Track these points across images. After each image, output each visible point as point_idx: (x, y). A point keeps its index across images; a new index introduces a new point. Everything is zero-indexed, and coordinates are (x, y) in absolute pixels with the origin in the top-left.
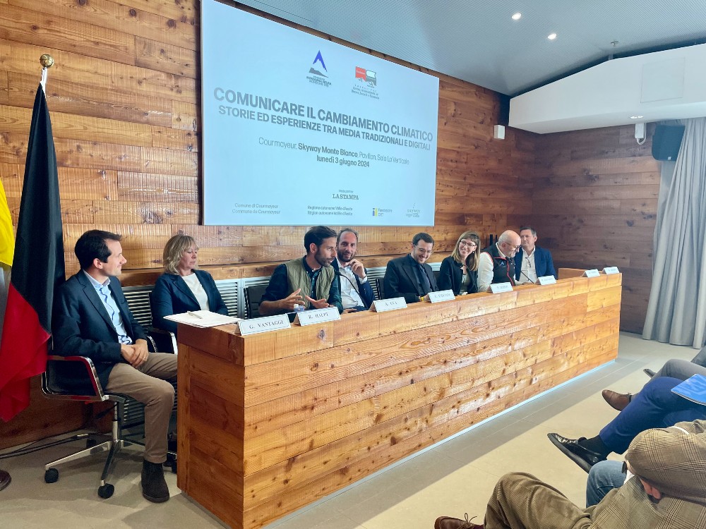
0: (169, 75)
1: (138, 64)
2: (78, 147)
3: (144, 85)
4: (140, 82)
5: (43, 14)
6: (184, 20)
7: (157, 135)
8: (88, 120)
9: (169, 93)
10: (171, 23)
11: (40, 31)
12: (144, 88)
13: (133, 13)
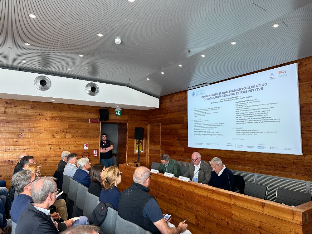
0: (184, 111)
2: (171, 131)
4: (179, 115)
5: (168, 107)
7: (182, 126)
9: (184, 115)
10: (184, 100)
11: (168, 111)
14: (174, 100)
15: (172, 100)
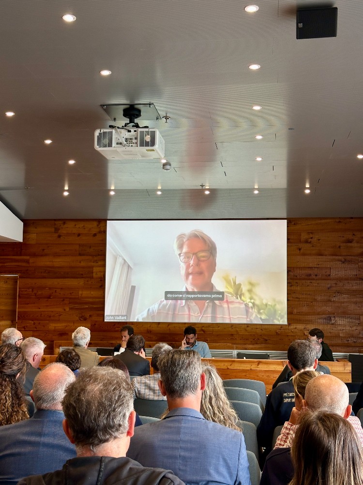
0: (93, 256)
1: (80, 255)
2: (56, 291)
3: (82, 262)
4: (80, 262)
5: (47, 244)
6: (100, 232)
7: (86, 282)
8: (59, 280)
9: (93, 264)
10: (95, 235)
11: (45, 251)
12: (83, 264)
13: (79, 235)
14: (65, 232)
15: (60, 231)
